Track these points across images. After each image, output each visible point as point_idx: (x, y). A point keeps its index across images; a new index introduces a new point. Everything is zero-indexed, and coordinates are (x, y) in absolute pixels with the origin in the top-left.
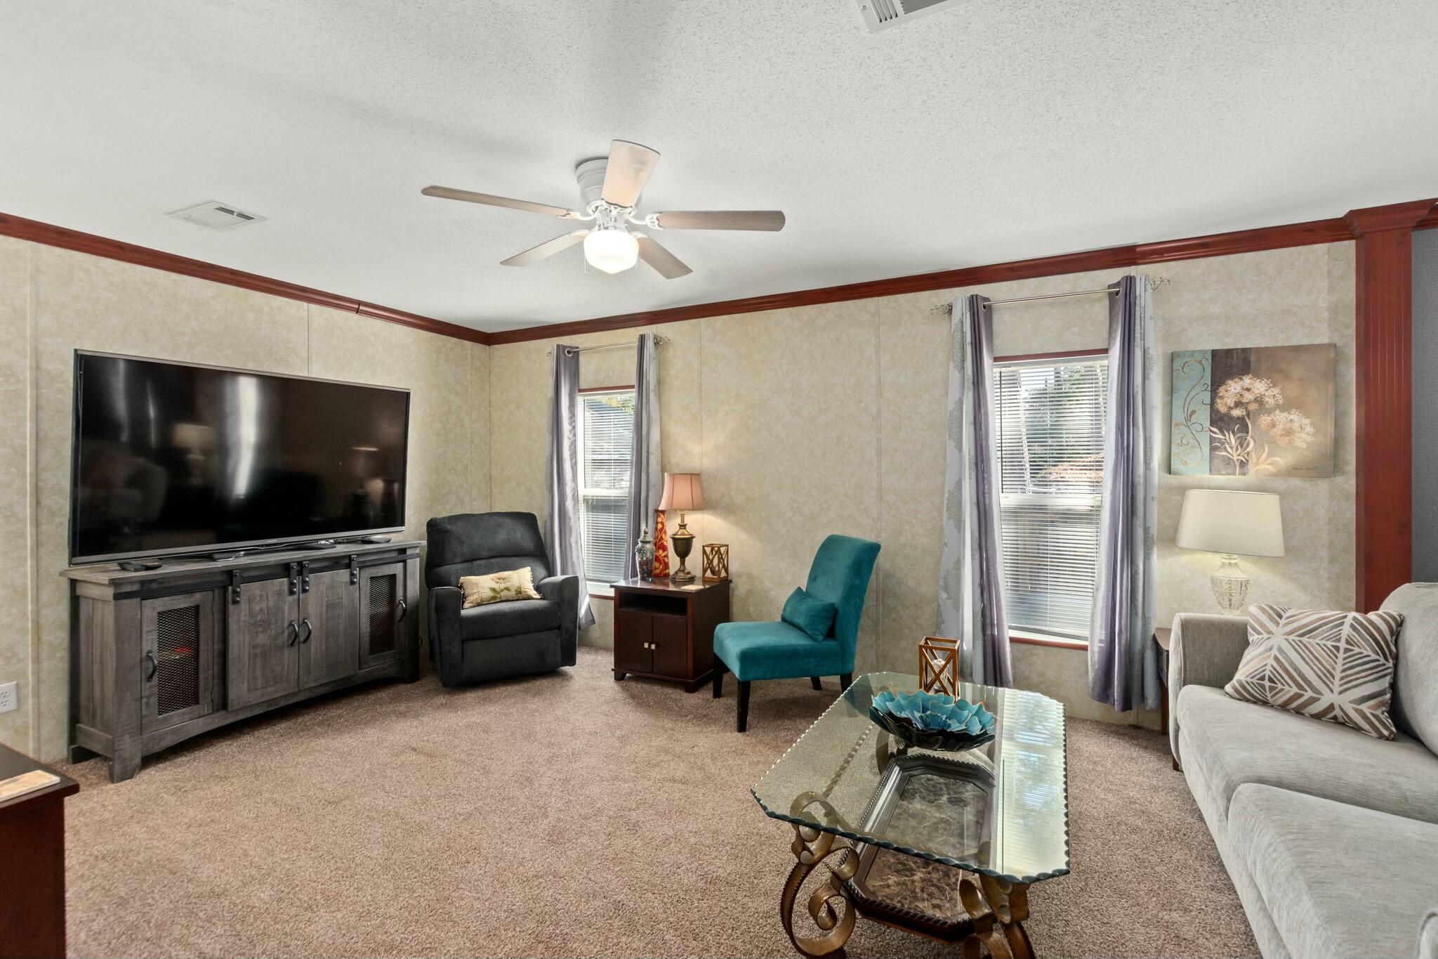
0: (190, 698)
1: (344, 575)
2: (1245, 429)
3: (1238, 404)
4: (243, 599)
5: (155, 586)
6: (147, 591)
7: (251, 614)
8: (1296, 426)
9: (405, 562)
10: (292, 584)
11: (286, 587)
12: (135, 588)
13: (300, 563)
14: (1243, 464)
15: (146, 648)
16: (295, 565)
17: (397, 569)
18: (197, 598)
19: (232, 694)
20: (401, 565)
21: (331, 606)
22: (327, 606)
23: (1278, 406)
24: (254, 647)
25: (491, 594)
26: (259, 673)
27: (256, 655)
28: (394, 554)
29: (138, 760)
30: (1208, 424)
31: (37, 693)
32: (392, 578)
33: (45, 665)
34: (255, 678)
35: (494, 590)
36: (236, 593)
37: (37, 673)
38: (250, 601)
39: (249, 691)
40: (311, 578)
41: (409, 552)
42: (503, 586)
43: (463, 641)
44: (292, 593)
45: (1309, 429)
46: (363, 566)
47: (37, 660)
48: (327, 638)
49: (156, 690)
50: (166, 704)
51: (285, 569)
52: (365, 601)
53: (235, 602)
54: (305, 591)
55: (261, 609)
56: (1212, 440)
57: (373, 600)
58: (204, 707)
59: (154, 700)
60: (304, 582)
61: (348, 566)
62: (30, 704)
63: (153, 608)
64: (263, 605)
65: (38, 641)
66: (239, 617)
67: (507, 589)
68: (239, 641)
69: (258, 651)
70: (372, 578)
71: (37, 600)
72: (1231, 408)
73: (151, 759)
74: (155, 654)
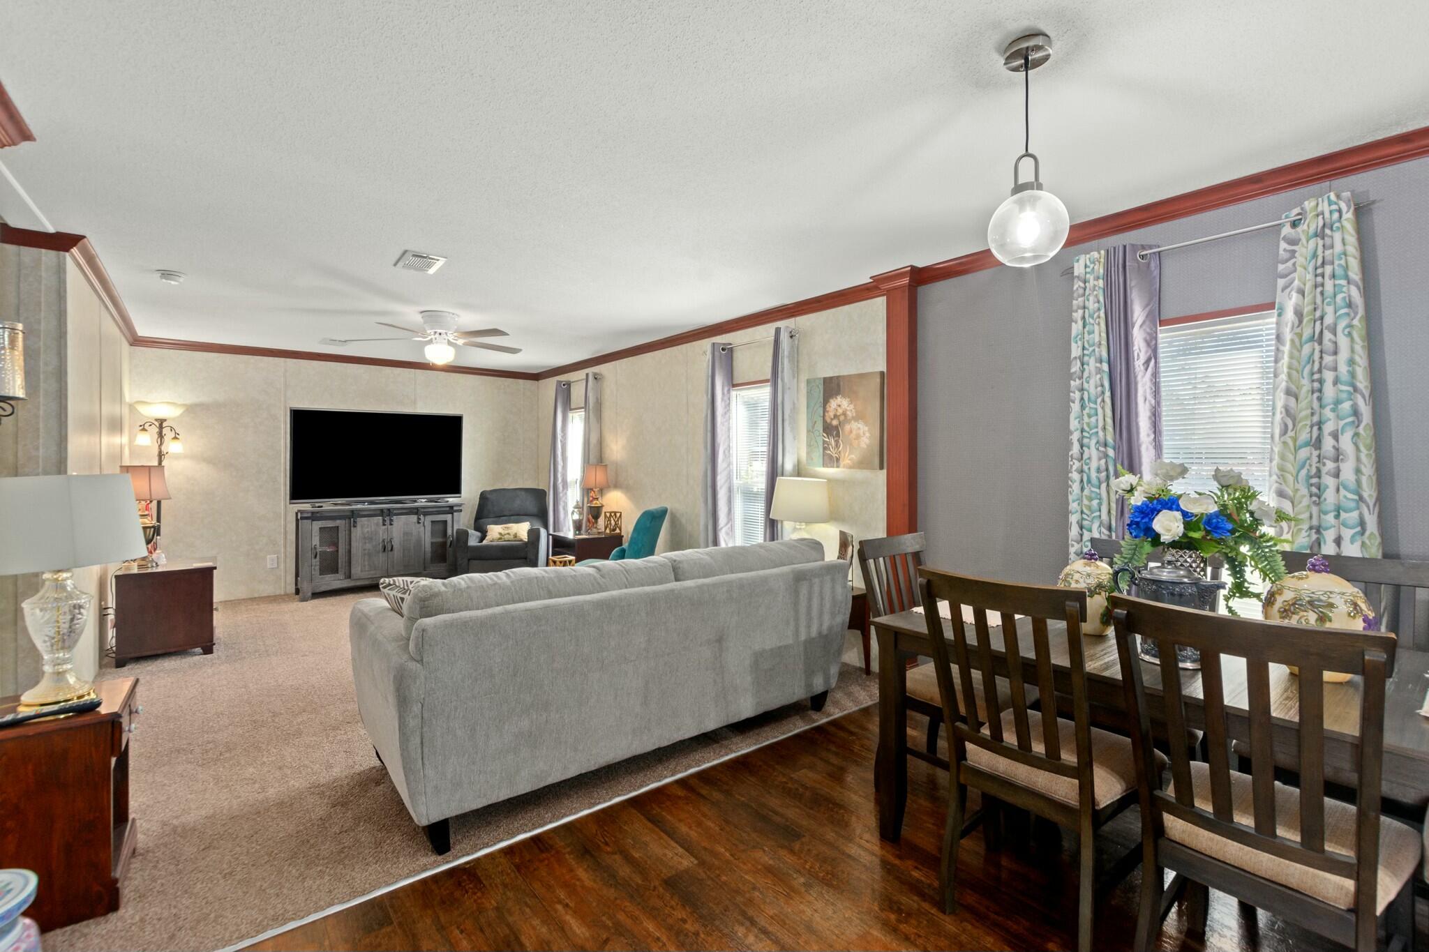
0: (335, 571)
1: (414, 518)
2: (838, 435)
3: (836, 416)
4: (359, 525)
5: (318, 515)
6: (314, 517)
7: (363, 533)
8: (861, 432)
9: (452, 514)
10: (384, 521)
11: (381, 521)
12: (309, 515)
13: (389, 510)
14: (838, 460)
15: (314, 544)
16: (385, 511)
17: (448, 517)
18: (338, 523)
19: (353, 572)
20: (450, 516)
21: (406, 534)
22: (404, 534)
23: (853, 418)
24: (365, 550)
25: (499, 536)
26: (366, 563)
27: (365, 554)
28: (448, 509)
29: (310, 594)
30: (821, 431)
31: (285, 562)
32: (445, 522)
33: (288, 549)
34: (365, 566)
35: (500, 534)
36: (355, 522)
37: (285, 553)
38: (362, 527)
39: (362, 571)
40: (394, 518)
41: (455, 508)
42: (506, 532)
43: (469, 560)
44: (384, 525)
45: (868, 434)
46: (425, 514)
47: (285, 547)
48: (404, 550)
49: (318, 563)
50: (323, 571)
51: (381, 513)
52: (428, 534)
53: (355, 526)
54: (391, 524)
55: (368, 532)
56: (824, 442)
57: (433, 534)
58: (341, 575)
59: (318, 568)
60: (391, 520)
61: (416, 513)
62: (282, 566)
63: (317, 525)
64: (369, 529)
65: (286, 538)
66: (357, 533)
67: (508, 534)
68: (357, 546)
69: (366, 552)
70: (432, 522)
71: (285, 519)
72: (832, 419)
73: (317, 595)
74: (318, 546)
